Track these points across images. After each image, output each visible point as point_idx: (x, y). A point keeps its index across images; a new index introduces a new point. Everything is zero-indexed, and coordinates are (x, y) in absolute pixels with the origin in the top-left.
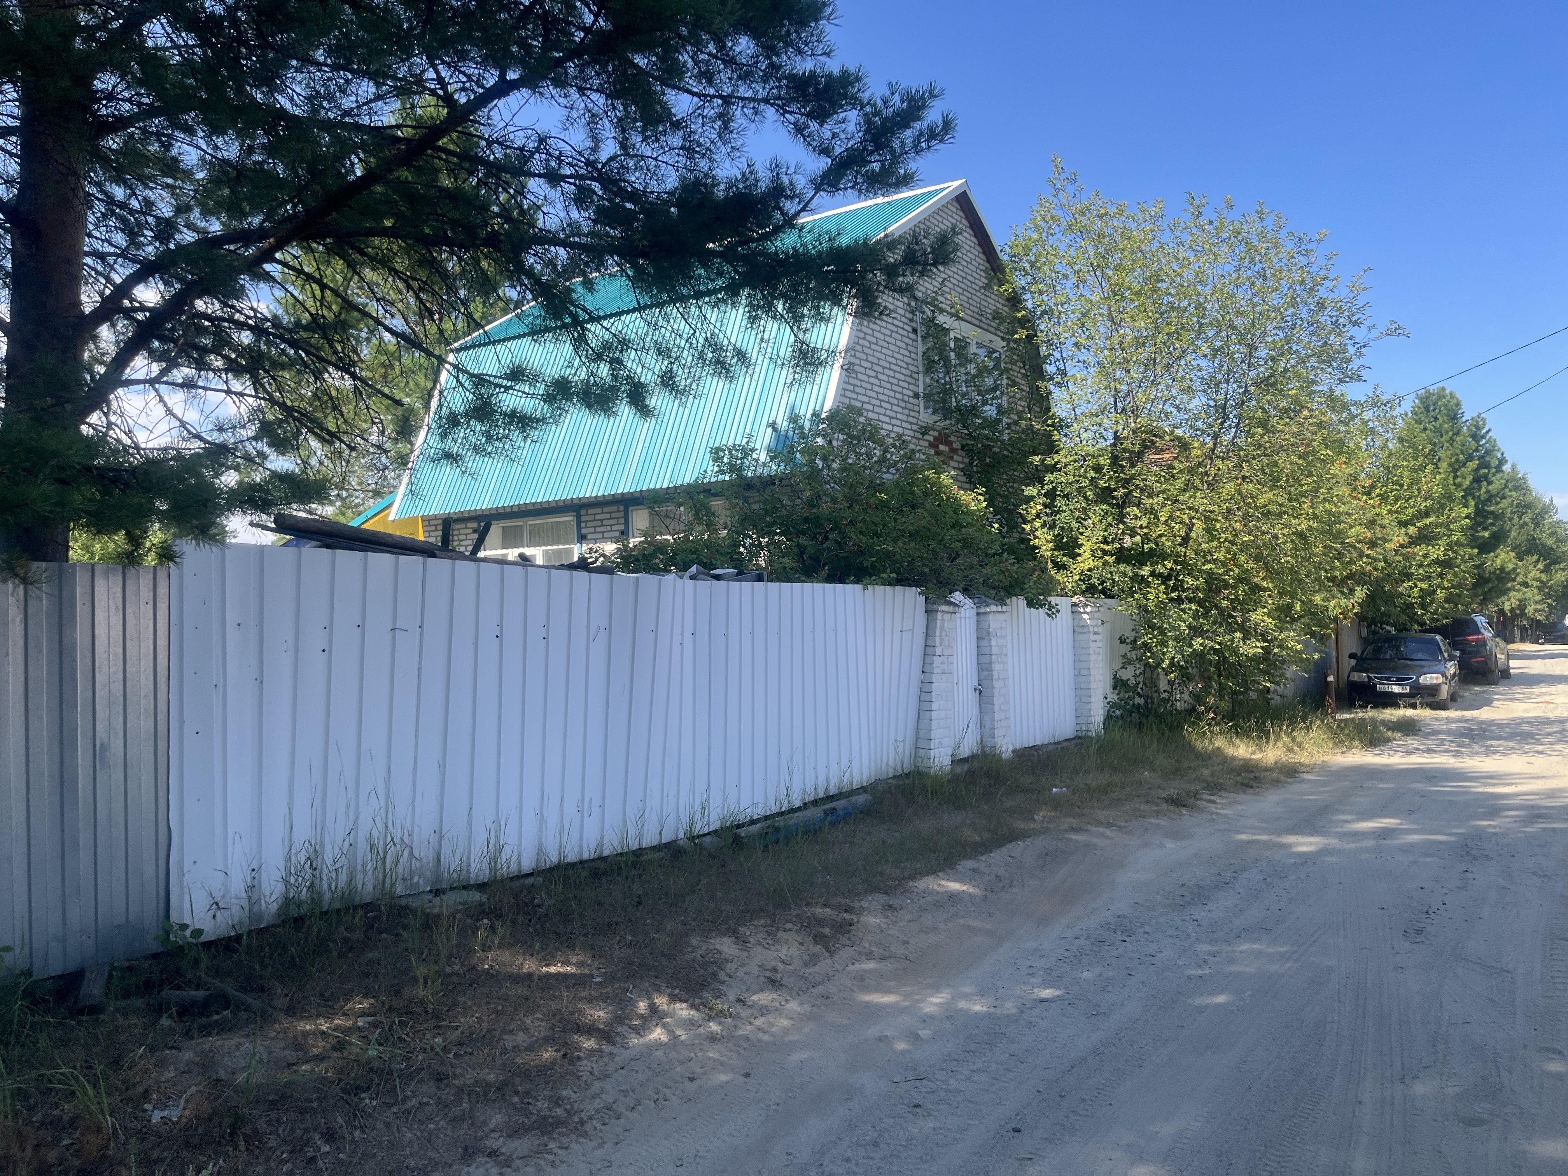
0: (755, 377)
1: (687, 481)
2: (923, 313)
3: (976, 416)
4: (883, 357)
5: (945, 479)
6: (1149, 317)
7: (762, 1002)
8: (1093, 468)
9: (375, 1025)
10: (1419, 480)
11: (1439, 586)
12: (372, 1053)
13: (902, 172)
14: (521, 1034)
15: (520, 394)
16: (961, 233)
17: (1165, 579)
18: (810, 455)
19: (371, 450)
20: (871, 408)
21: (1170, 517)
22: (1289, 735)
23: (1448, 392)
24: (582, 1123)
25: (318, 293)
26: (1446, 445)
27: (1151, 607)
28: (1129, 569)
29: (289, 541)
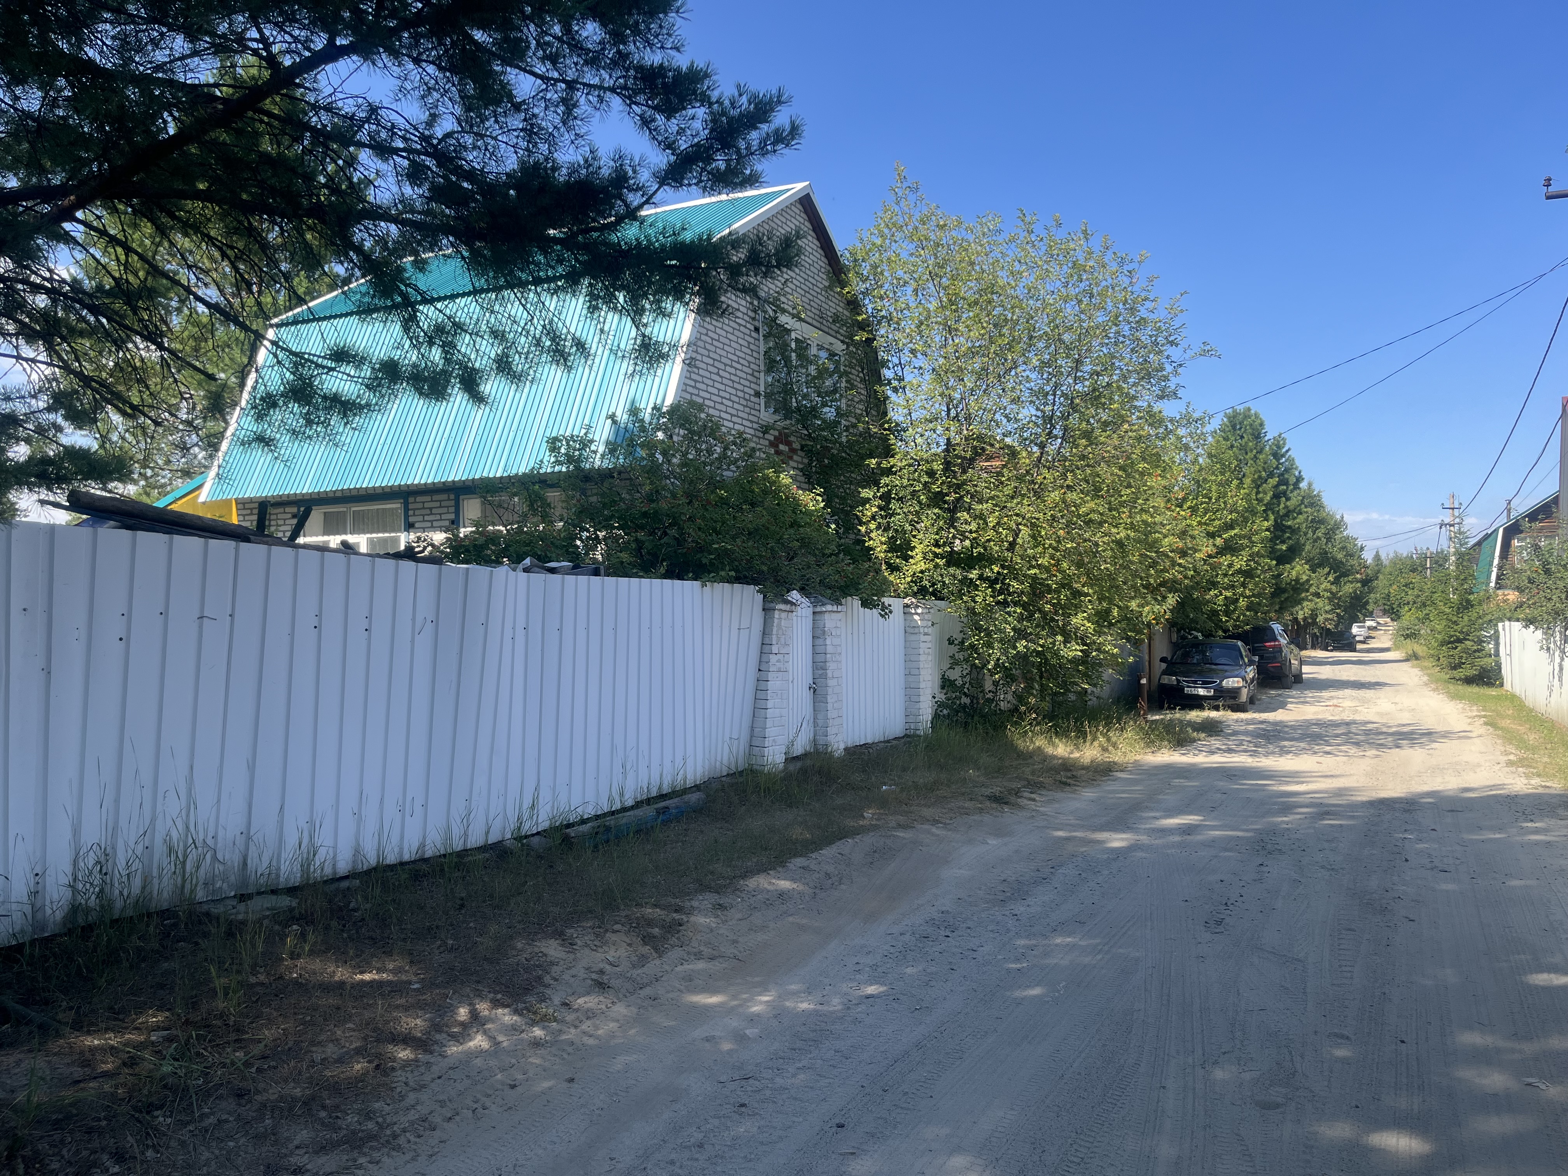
0: (595, 368)
1: (522, 470)
2: (765, 312)
3: (816, 417)
4: (724, 354)
5: (785, 479)
6: (983, 328)
7: (586, 1006)
8: (927, 473)
9: (170, 1040)
10: (1226, 493)
11: (1241, 595)
12: (167, 1069)
13: (748, 172)
14: (331, 1045)
15: (345, 377)
16: (805, 237)
17: (992, 582)
18: (650, 449)
19: (181, 427)
20: (712, 404)
21: (998, 523)
22: (1105, 735)
23: (1253, 412)
24: (395, 1136)
25: (123, 258)
26: (1250, 462)
27: (978, 610)
28: (958, 572)
29: (84, 521)
